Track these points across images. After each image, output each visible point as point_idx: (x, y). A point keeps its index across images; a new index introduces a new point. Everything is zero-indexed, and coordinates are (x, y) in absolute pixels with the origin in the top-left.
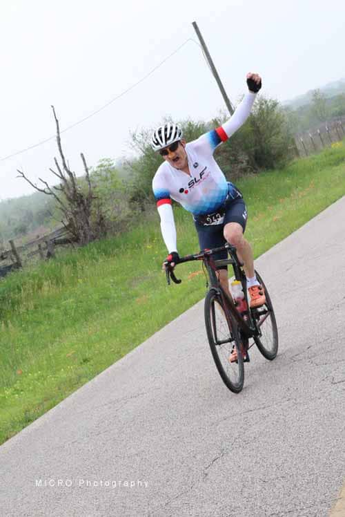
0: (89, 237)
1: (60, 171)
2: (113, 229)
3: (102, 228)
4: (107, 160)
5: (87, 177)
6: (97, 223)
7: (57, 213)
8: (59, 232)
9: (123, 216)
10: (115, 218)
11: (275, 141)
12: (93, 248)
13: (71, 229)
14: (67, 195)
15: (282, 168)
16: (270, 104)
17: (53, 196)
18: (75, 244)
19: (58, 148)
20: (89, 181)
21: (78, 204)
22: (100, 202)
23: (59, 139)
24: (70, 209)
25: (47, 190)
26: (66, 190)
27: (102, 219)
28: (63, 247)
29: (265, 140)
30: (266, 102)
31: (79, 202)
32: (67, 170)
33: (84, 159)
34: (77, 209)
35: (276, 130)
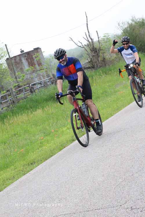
0: (98, 67)
1: (87, 38)
2: (109, 63)
3: (104, 63)
4: (107, 34)
5: (99, 41)
6: (102, 60)
7: (85, 56)
8: (87, 64)
9: (113, 58)
10: (110, 59)
12: (100, 71)
13: (91, 63)
14: (90, 48)
17: (84, 49)
18: (94, 71)
19: (87, 28)
20: (99, 43)
21: (95, 53)
22: (104, 51)
23: (87, 24)
24: (91, 54)
25: (81, 46)
26: (89, 46)
27: (104, 59)
28: (88, 70)
31: (95, 50)
32: (90, 38)
33: (97, 33)
34: (94, 55)
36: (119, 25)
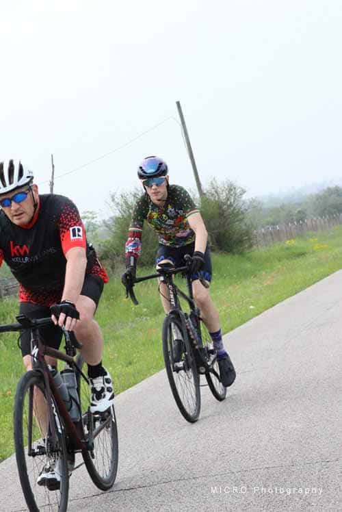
4: (91, 213)
11: (238, 227)
15: (241, 253)
16: (238, 191)
29: (228, 225)
30: (235, 188)
35: (240, 217)
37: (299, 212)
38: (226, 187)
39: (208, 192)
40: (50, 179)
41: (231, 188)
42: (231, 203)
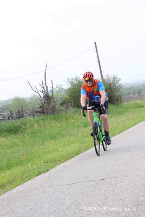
1: (43, 85)
5: (52, 90)
6: (52, 108)
8: (38, 108)
11: (117, 94)
13: (42, 108)
14: (44, 95)
15: (118, 105)
16: (118, 80)
17: (39, 94)
18: (43, 115)
20: (52, 91)
21: (47, 99)
22: (55, 100)
23: (45, 73)
24: (44, 101)
25: (37, 92)
26: (44, 93)
29: (113, 93)
31: (48, 98)
32: (45, 85)
33: (52, 83)
34: (46, 101)
35: (118, 90)
36: (68, 81)
37: (139, 90)
38: (113, 77)
39: (105, 79)
40: (45, 71)
41: (115, 78)
42: (114, 84)
